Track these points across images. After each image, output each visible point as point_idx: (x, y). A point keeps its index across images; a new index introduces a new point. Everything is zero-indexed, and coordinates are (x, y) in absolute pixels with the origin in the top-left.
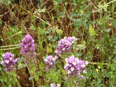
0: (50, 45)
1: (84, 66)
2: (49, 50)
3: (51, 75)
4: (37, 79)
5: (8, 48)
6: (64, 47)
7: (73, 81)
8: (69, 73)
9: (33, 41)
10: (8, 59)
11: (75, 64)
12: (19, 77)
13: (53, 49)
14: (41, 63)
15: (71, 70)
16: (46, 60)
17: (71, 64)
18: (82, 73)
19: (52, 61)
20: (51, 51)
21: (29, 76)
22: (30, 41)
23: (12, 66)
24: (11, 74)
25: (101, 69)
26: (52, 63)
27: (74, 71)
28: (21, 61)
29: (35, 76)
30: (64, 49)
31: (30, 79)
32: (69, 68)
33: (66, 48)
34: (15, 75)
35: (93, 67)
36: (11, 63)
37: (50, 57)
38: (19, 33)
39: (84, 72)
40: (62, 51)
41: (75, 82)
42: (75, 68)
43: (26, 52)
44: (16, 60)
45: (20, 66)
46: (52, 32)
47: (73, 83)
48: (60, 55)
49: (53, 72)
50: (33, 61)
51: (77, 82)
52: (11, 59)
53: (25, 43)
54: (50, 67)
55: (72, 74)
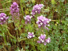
0: (27, 9)
1: (48, 22)
2: (27, 12)
3: (29, 27)
4: (20, 29)
5: (2, 10)
6: (37, 10)
7: (42, 31)
8: (39, 26)
9: (18, 6)
10: (3, 17)
11: (43, 20)
12: (9, 28)
13: (30, 12)
14: (22, 20)
15: (40, 24)
16: (25, 18)
17: (41, 20)
18: (47, 26)
19: (29, 19)
20: (28, 13)
21: (15, 27)
22: (16, 6)
23: (5, 21)
24: (4, 26)
25: (58, 24)
26: (29, 20)
27: (42, 25)
28: (10, 19)
29: (19, 28)
30: (36, 12)
31: (15, 29)
32: (40, 23)
33: (38, 11)
34: (7, 27)
35: (53, 23)
36: (4, 19)
37: (28, 16)
38: (9, 2)
39: (48, 25)
40: (35, 13)
41: (43, 31)
42: (43, 23)
43: (13, 13)
44: (7, 18)
45: (10, 21)
46: (29, 1)
47: (42, 32)
48: (34, 15)
49: (30, 25)
50: (17, 19)
51: (44, 31)
52: (4, 17)
53: (13, 8)
54: (28, 22)
55: (41, 26)
